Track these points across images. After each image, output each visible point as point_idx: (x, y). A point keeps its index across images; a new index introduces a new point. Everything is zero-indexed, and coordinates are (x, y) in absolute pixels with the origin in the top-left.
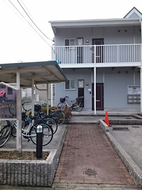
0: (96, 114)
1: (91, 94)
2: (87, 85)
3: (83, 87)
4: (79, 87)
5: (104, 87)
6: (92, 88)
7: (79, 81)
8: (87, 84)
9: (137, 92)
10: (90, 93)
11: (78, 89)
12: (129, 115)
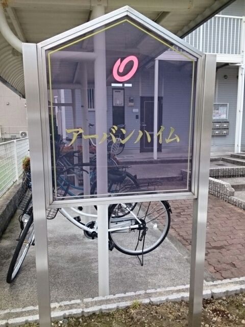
0: (158, 158)
1: (139, 120)
2: (131, 101)
3: (123, 105)
4: (114, 105)
5: (163, 106)
6: (140, 108)
7: (114, 91)
8: (132, 98)
9: (220, 115)
10: (137, 117)
11: (111, 108)
12: (216, 158)
